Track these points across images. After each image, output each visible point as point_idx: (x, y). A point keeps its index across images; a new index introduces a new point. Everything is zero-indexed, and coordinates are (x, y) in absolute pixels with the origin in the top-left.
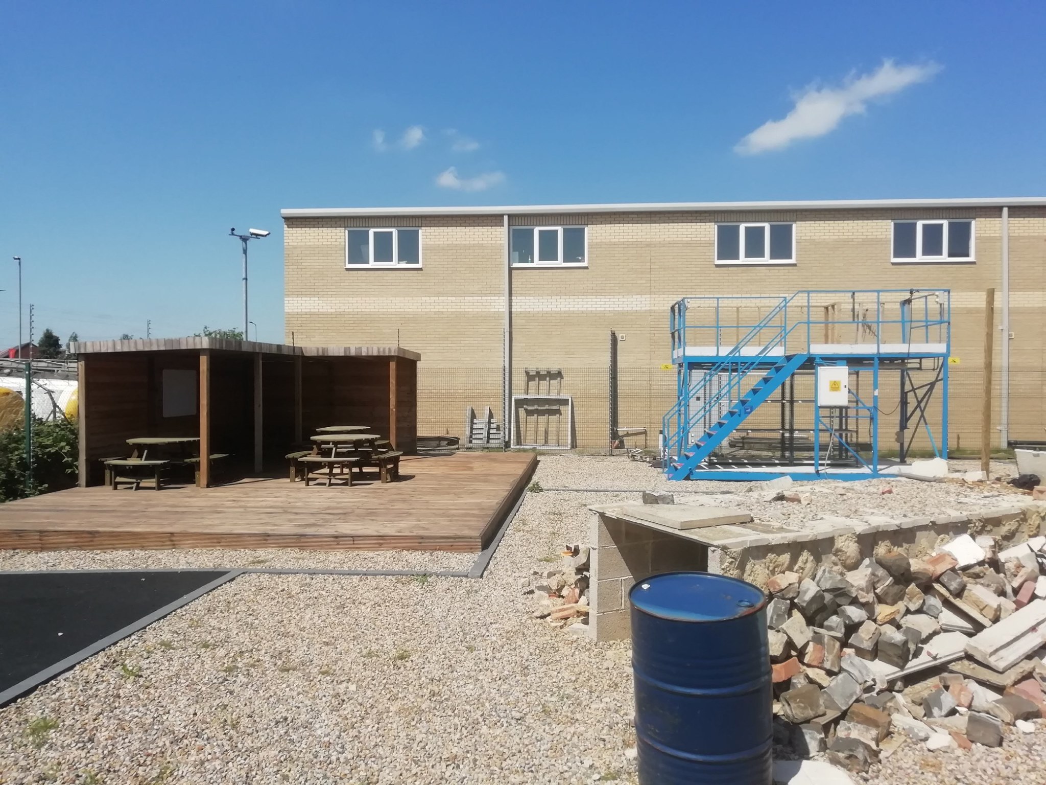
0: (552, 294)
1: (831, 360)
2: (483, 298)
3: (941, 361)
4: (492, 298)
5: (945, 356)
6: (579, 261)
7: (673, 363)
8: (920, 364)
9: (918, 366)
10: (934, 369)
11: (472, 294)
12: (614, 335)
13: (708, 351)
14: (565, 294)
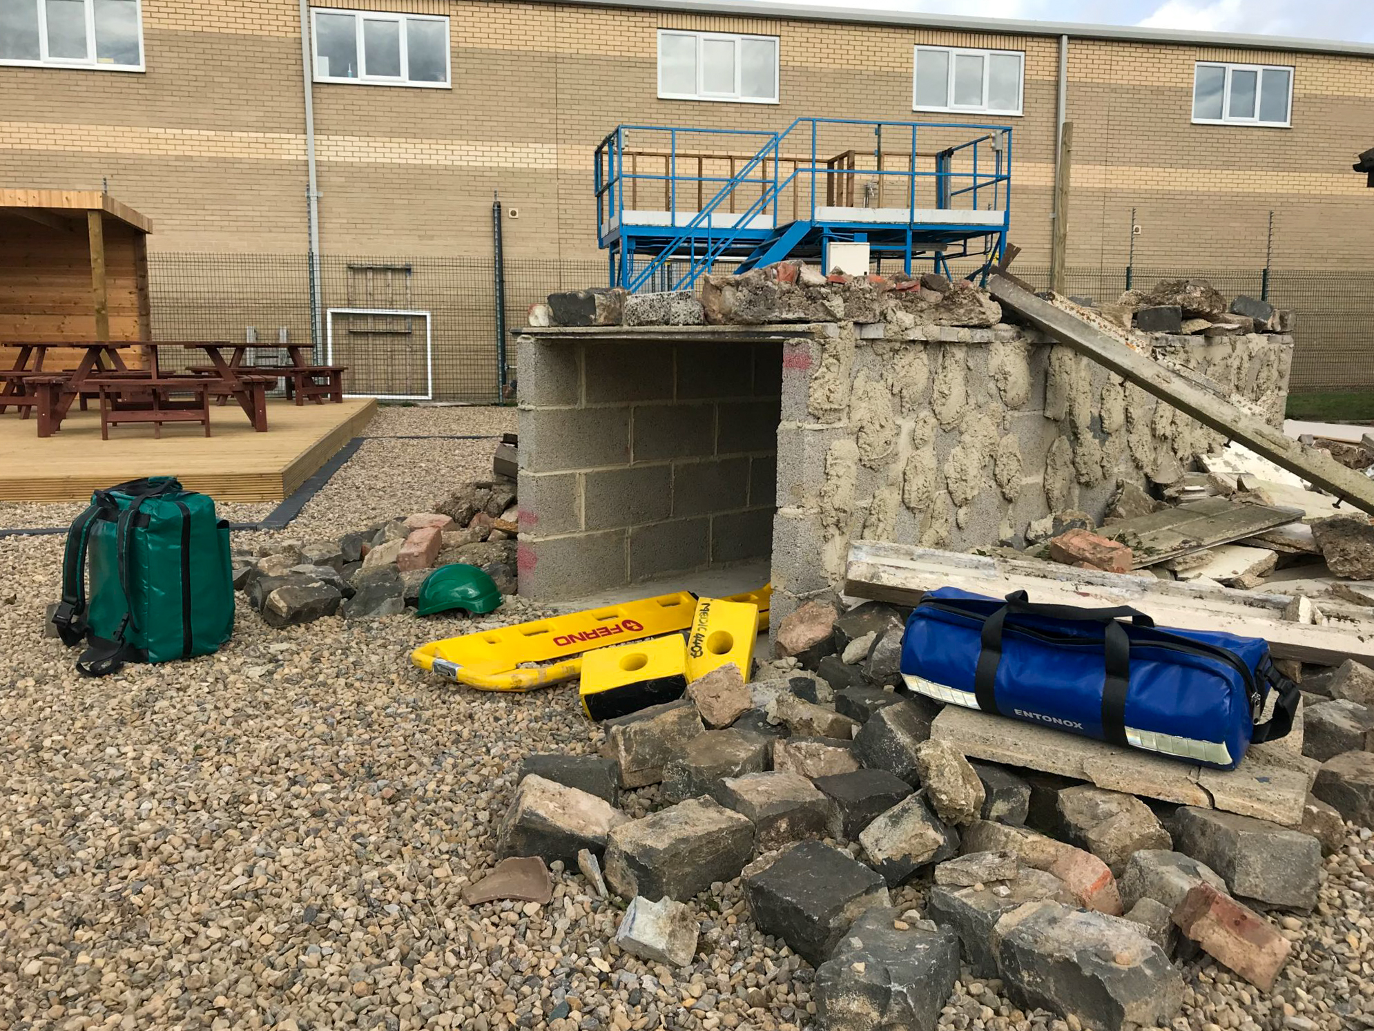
0: (391, 134)
1: (846, 233)
2: (267, 135)
3: (996, 236)
4: (283, 136)
5: (1002, 230)
6: (435, 79)
7: (601, 247)
8: (965, 246)
9: (961, 250)
10: (985, 253)
11: (246, 127)
12: (497, 210)
13: (656, 218)
14: (415, 136)
